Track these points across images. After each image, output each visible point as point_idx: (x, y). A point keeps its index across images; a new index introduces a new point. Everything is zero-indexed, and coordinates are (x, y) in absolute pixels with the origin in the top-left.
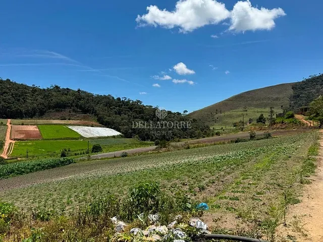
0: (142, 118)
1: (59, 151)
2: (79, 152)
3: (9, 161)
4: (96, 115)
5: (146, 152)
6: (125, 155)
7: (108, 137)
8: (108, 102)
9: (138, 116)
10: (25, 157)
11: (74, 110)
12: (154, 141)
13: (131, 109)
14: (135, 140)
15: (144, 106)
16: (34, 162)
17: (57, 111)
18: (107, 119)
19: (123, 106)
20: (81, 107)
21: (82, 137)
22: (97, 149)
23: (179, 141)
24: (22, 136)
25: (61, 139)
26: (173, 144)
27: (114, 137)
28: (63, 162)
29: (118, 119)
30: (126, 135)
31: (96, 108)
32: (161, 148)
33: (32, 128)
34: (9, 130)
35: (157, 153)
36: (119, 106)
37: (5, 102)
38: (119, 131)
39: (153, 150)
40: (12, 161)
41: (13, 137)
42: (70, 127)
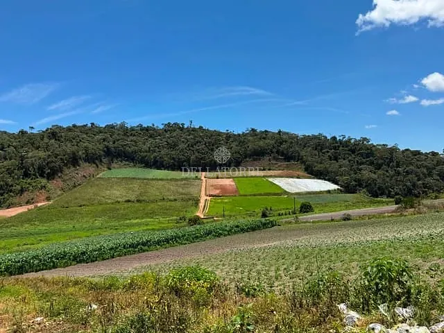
0: (372, 163)
1: (259, 211)
2: (283, 212)
3: (205, 221)
4: (303, 162)
5: (381, 215)
6: (347, 218)
7: (321, 192)
8: (318, 144)
9: (364, 160)
10: (221, 216)
11: (275, 158)
12: (393, 198)
13: (353, 152)
14: (361, 195)
15: (374, 146)
16: (232, 223)
17: (254, 160)
18: (318, 167)
19: (341, 148)
20: (283, 154)
21: (286, 193)
22: (306, 208)
23: (436, 198)
24: (217, 192)
25: (260, 195)
26: (427, 202)
27: (329, 192)
28: (265, 224)
29: (334, 166)
30: (348, 189)
31: (303, 153)
32: (406, 208)
33: (227, 182)
34: (204, 184)
35: (398, 216)
36: (335, 148)
37: (199, 152)
38: (335, 182)
39: (393, 212)
40: (209, 220)
41: (208, 193)
42: (270, 180)
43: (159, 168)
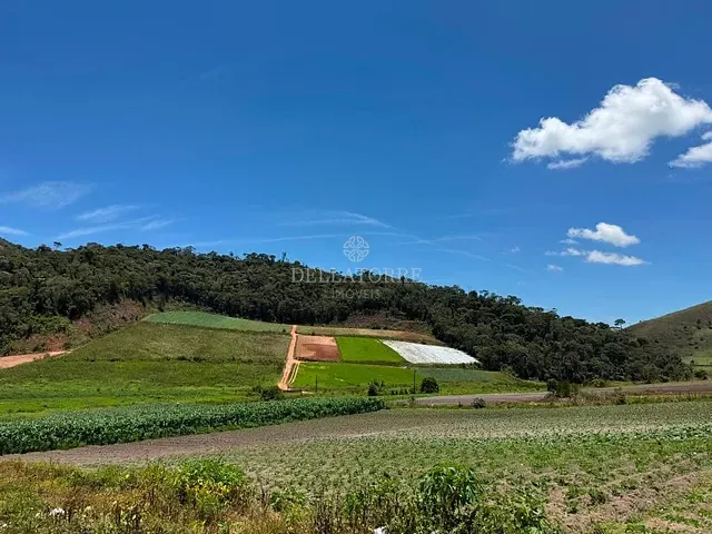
0: (521, 332)
1: (365, 385)
2: (399, 389)
3: (286, 395)
4: (432, 323)
5: (525, 404)
6: (479, 405)
7: (452, 366)
8: (453, 299)
9: (512, 327)
10: (312, 390)
11: (393, 313)
12: (545, 381)
13: (498, 313)
14: (505, 375)
15: (526, 309)
16: (323, 400)
17: (366, 314)
18: (451, 331)
19: (482, 308)
21: (406, 363)
22: (429, 387)
23: (602, 385)
24: (311, 354)
25: (370, 363)
26: (589, 390)
27: (463, 366)
28: (368, 406)
29: (471, 331)
30: (488, 364)
31: (432, 310)
32: (558, 396)
33: (327, 341)
34: (293, 342)
35: (546, 407)
36: (474, 307)
37: (290, 297)
38: (472, 354)
39: (541, 400)
40: (294, 394)
41: (298, 355)
42: (386, 343)
43: (232, 314)
